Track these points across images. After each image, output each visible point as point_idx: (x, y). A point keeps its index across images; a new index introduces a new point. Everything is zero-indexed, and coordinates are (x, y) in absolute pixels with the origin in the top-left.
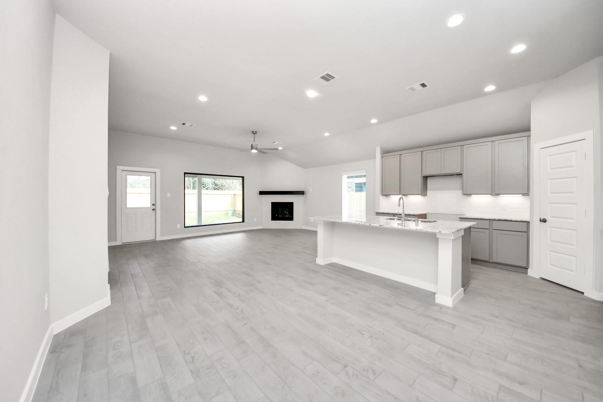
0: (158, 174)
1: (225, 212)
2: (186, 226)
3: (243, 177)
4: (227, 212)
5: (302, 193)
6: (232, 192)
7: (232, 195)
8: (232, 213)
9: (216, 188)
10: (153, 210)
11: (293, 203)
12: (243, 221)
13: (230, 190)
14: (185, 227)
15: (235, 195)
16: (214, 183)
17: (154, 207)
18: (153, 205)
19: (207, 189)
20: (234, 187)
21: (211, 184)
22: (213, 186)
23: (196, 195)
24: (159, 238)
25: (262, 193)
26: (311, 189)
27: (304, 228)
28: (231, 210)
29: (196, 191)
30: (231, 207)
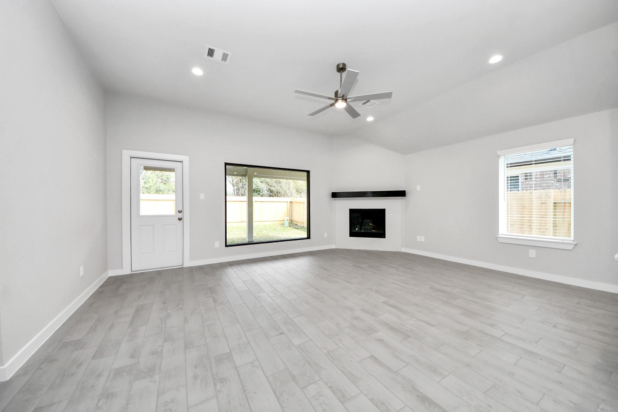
0: (186, 164)
1: (281, 222)
2: (228, 244)
3: (308, 172)
4: (283, 222)
5: (402, 194)
6: (289, 199)
7: (289, 203)
8: (289, 223)
9: (272, 195)
10: (180, 219)
11: (385, 209)
12: (309, 237)
13: (286, 197)
14: (226, 246)
15: (292, 203)
16: (269, 189)
17: (180, 215)
18: (180, 212)
19: (262, 196)
20: (290, 194)
21: (266, 191)
22: (268, 193)
23: (246, 202)
24: (187, 264)
25: (335, 195)
26: (418, 188)
27: (404, 250)
28: (288, 220)
29: (245, 198)
30: (288, 217)
